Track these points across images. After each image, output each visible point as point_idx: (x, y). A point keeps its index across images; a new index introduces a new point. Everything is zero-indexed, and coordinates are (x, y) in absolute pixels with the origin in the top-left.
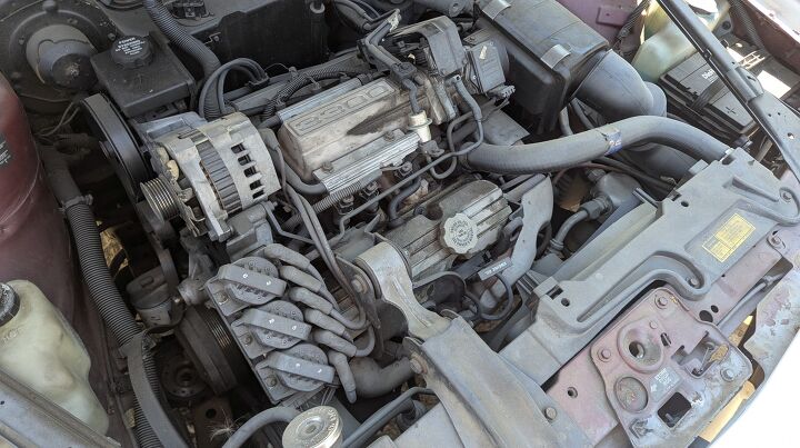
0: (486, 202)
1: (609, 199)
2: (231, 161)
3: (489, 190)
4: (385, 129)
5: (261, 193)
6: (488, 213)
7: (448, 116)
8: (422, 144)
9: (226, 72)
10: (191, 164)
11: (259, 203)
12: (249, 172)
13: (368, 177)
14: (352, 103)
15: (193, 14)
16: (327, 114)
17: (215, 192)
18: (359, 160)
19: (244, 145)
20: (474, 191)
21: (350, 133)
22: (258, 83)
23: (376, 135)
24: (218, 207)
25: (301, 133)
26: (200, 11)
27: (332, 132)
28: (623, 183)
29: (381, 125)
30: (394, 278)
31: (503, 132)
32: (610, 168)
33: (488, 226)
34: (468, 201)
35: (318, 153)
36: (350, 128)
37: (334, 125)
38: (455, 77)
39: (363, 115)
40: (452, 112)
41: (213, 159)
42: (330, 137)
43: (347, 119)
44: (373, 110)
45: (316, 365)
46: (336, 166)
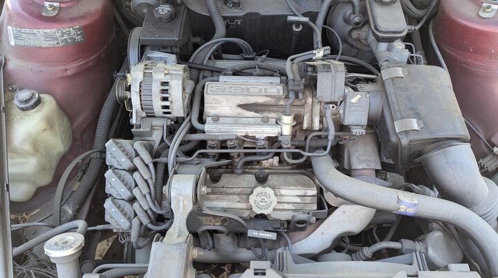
0: (301, 192)
1: (427, 249)
2: (156, 88)
3: (309, 186)
4: (265, 114)
5: (169, 113)
6: (298, 200)
7: (312, 127)
8: (282, 135)
9: (221, 43)
10: (136, 80)
11: (164, 117)
12: (165, 99)
13: (226, 135)
14: (252, 90)
15: (231, 5)
16: (233, 90)
17: (141, 100)
18: (235, 124)
19: (170, 83)
20: (298, 182)
21: (240, 106)
22: (247, 56)
23: (258, 115)
24: (140, 109)
25: (209, 92)
26: (237, 5)
27: (227, 100)
28: (448, 244)
29: (263, 111)
30: (181, 198)
31: (360, 158)
32: (446, 229)
33: (292, 208)
34: (288, 185)
35: (214, 108)
36: (241, 103)
37: (230, 97)
38: (331, 106)
39: (252, 100)
40: (317, 126)
41: (148, 83)
42: (225, 102)
43: (241, 98)
44: (261, 100)
45: (122, 216)
46: (221, 120)
